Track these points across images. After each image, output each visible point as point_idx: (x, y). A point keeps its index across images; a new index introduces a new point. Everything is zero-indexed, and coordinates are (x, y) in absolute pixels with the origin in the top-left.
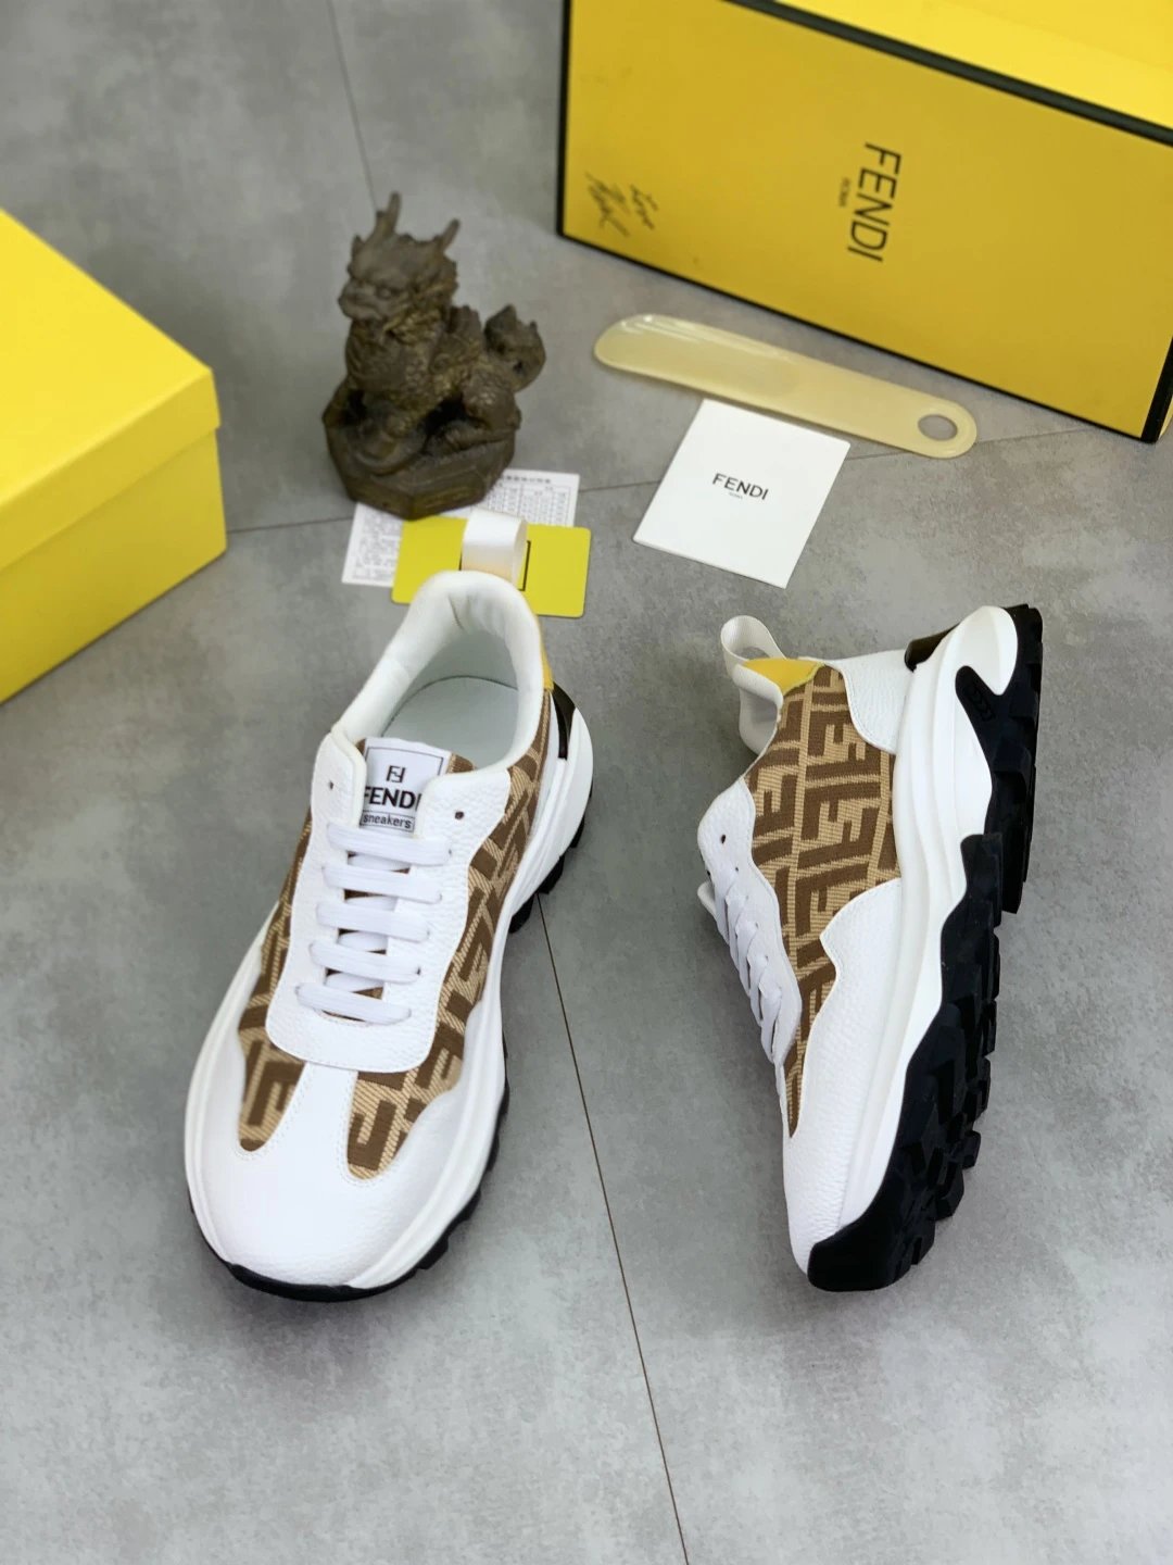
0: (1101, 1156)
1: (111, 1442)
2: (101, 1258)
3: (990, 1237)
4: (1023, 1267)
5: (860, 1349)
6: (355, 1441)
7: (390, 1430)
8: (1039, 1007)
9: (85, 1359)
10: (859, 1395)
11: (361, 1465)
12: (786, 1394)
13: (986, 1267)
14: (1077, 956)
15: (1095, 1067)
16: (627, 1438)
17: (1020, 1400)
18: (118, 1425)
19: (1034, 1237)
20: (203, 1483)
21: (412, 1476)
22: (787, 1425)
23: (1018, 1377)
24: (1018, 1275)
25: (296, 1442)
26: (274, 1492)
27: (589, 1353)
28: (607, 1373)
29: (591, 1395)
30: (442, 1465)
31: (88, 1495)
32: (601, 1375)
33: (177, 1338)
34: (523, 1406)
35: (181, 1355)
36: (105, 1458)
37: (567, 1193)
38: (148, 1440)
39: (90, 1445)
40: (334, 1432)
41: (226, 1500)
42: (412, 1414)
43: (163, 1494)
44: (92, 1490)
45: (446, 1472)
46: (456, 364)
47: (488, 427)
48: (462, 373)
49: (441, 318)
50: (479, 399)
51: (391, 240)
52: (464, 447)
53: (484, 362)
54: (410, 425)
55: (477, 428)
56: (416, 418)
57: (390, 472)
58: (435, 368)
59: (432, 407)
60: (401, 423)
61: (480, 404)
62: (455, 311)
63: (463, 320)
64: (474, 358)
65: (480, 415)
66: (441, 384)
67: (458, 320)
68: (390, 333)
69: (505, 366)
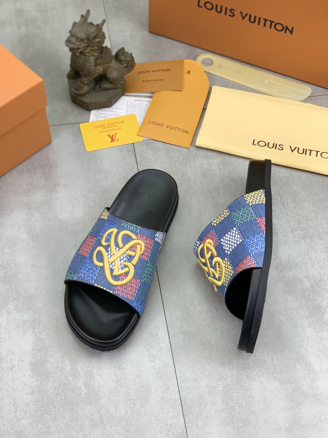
0: (322, 327)
1: (16, 412)
2: (14, 354)
3: (287, 352)
4: (297, 362)
5: (246, 387)
6: (90, 413)
7: (101, 410)
8: (305, 279)
9: (9, 386)
10: (245, 402)
11: (92, 420)
12: (223, 401)
13: (286, 362)
14: (317, 263)
15: (321, 298)
16: (173, 414)
17: (294, 404)
18: (18, 406)
19: (301, 352)
20: (44, 425)
21: (107, 424)
22: (223, 410)
23: (294, 397)
24: (295, 364)
25: (72, 413)
26: (65, 428)
27: (163, 386)
28: (168, 393)
29: (163, 400)
30: (116, 421)
31: (8, 428)
32: (166, 393)
33: (37, 380)
34: (142, 403)
35: (38, 385)
36: (14, 417)
37: (157, 336)
38: (27, 411)
39: (9, 412)
40: (84, 410)
41: (50, 431)
42: (108, 405)
43: (31, 428)
44: (10, 427)
45: (117, 423)
46: (104, 64)
47: (114, 84)
48: (106, 67)
49: (99, 49)
50: (111, 75)
51: (85, 24)
52: (106, 89)
53: (114, 64)
54: (88, 81)
55: (111, 84)
56: (90, 79)
57: (83, 95)
58: (96, 65)
59: (95, 76)
60: (85, 80)
61: (111, 77)
62: (102, 47)
63: (105, 50)
64: (110, 62)
65: (111, 80)
66: (99, 69)
67: (104, 51)
68: (81, 52)
69: (122, 66)
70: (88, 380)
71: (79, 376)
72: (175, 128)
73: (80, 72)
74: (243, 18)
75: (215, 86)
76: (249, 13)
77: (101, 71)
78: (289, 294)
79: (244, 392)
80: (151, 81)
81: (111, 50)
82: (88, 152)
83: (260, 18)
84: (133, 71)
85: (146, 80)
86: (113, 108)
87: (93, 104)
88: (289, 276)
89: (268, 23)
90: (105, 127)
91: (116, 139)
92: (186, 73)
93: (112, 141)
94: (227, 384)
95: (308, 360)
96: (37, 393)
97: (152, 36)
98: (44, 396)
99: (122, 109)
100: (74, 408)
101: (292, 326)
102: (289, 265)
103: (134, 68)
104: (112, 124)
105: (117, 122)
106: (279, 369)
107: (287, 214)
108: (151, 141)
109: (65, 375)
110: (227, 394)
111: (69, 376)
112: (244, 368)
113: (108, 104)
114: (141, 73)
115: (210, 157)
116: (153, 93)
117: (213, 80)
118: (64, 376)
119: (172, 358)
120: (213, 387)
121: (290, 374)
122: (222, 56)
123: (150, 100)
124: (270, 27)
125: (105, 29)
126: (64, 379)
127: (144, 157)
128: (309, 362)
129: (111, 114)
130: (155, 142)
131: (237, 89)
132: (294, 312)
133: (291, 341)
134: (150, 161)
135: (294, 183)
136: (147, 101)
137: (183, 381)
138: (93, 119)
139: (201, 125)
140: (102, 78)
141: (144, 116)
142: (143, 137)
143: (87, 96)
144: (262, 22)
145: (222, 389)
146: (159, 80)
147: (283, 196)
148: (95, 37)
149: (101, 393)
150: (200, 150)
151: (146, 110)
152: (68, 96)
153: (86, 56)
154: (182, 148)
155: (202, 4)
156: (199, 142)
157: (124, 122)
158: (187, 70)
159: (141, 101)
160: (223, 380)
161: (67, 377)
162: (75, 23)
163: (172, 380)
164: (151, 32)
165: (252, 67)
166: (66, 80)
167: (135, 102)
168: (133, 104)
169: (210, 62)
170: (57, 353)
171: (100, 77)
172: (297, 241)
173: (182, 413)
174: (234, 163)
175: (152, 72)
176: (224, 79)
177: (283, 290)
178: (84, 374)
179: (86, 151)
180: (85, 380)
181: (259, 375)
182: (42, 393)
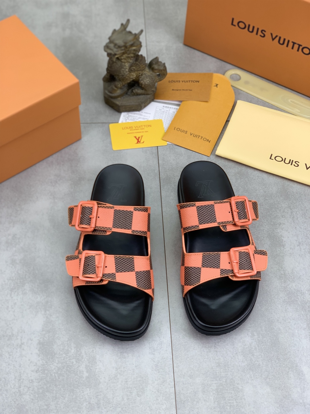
1: (20, 387)
2: (25, 332)
3: (282, 359)
4: (290, 370)
5: (239, 389)
6: (89, 396)
7: (99, 394)
8: (307, 292)
9: (16, 361)
10: (237, 402)
11: (89, 403)
12: (215, 399)
13: (279, 369)
16: (167, 406)
17: (283, 410)
18: (22, 382)
19: (295, 361)
20: (44, 402)
21: (103, 408)
22: (214, 408)
23: (284, 403)
24: (288, 372)
25: (72, 394)
26: (64, 408)
27: (159, 379)
28: (164, 386)
29: (158, 391)
30: (112, 406)
31: (11, 401)
32: (162, 386)
33: (43, 359)
34: (138, 392)
35: (43, 364)
36: (18, 391)
37: (160, 330)
38: (30, 387)
39: (14, 387)
40: (83, 392)
41: (50, 408)
42: (106, 390)
43: (32, 404)
44: (13, 400)
45: (113, 409)
46: (138, 71)
47: (145, 90)
48: (140, 73)
49: (134, 57)
50: (143, 82)
51: (124, 32)
52: (138, 94)
53: (147, 72)
54: (122, 85)
55: (142, 90)
56: (124, 84)
57: (115, 98)
58: (130, 71)
59: (129, 82)
60: (119, 84)
61: (143, 83)
62: (138, 56)
63: (140, 59)
64: (143, 70)
65: (143, 86)
66: (133, 75)
67: (138, 58)
68: (118, 58)
69: (154, 74)
70: (90, 365)
71: (82, 360)
72: (198, 136)
73: (115, 77)
74: (273, 39)
75: (240, 100)
76: (279, 35)
77: (134, 77)
78: (290, 305)
79: (237, 393)
80: (181, 90)
81: (146, 59)
82: (114, 151)
83: (289, 41)
84: (164, 80)
85: (176, 89)
86: (142, 112)
87: (124, 107)
88: (292, 287)
89: (296, 46)
90: (133, 129)
91: (142, 142)
92: (214, 86)
93: (137, 143)
94: (221, 384)
95: (301, 369)
96: (42, 371)
97: (186, 48)
98: (48, 375)
99: (150, 114)
100: (75, 389)
101: (289, 336)
102: (292, 277)
103: (165, 77)
104: (140, 127)
105: (144, 126)
106: (272, 375)
107: (296, 228)
108: (174, 146)
109: (69, 357)
110: (220, 394)
111: (73, 359)
112: (239, 371)
113: (138, 108)
114: (172, 82)
115: (228, 166)
116: (181, 101)
117: (239, 95)
118: (69, 359)
119: (171, 353)
120: (207, 385)
121: (282, 381)
122: (250, 73)
123: (178, 107)
124: (298, 50)
125: (142, 39)
126: (68, 361)
127: (166, 161)
128: (302, 371)
129: (139, 117)
130: (178, 147)
131: (260, 106)
132: (293, 322)
133: (286, 350)
134: (171, 164)
135: (305, 199)
136: (175, 108)
137: (180, 376)
138: (123, 121)
139: (223, 135)
140: (135, 84)
141: (171, 122)
142: (167, 141)
143: (119, 99)
144: (291, 44)
145: (216, 388)
146: (188, 90)
147: (293, 210)
148: (132, 45)
149: (101, 379)
150: (219, 159)
151: (173, 117)
152: (102, 97)
153: (122, 62)
154: (203, 155)
155: (235, 23)
156: (219, 152)
157: (151, 126)
158: (215, 84)
159: (169, 108)
160: (218, 379)
161: (71, 360)
162: (115, 31)
163: (169, 374)
164: (186, 44)
165: (277, 86)
166: (102, 82)
167: (163, 109)
168: (161, 110)
169: (238, 77)
170: (64, 335)
171: (133, 82)
172: (302, 255)
173: (175, 406)
174: (250, 174)
175: (183, 82)
176: (249, 95)
177: (284, 300)
178: (87, 359)
179: (112, 149)
180: (87, 364)
181: (253, 378)
182: (46, 372)
